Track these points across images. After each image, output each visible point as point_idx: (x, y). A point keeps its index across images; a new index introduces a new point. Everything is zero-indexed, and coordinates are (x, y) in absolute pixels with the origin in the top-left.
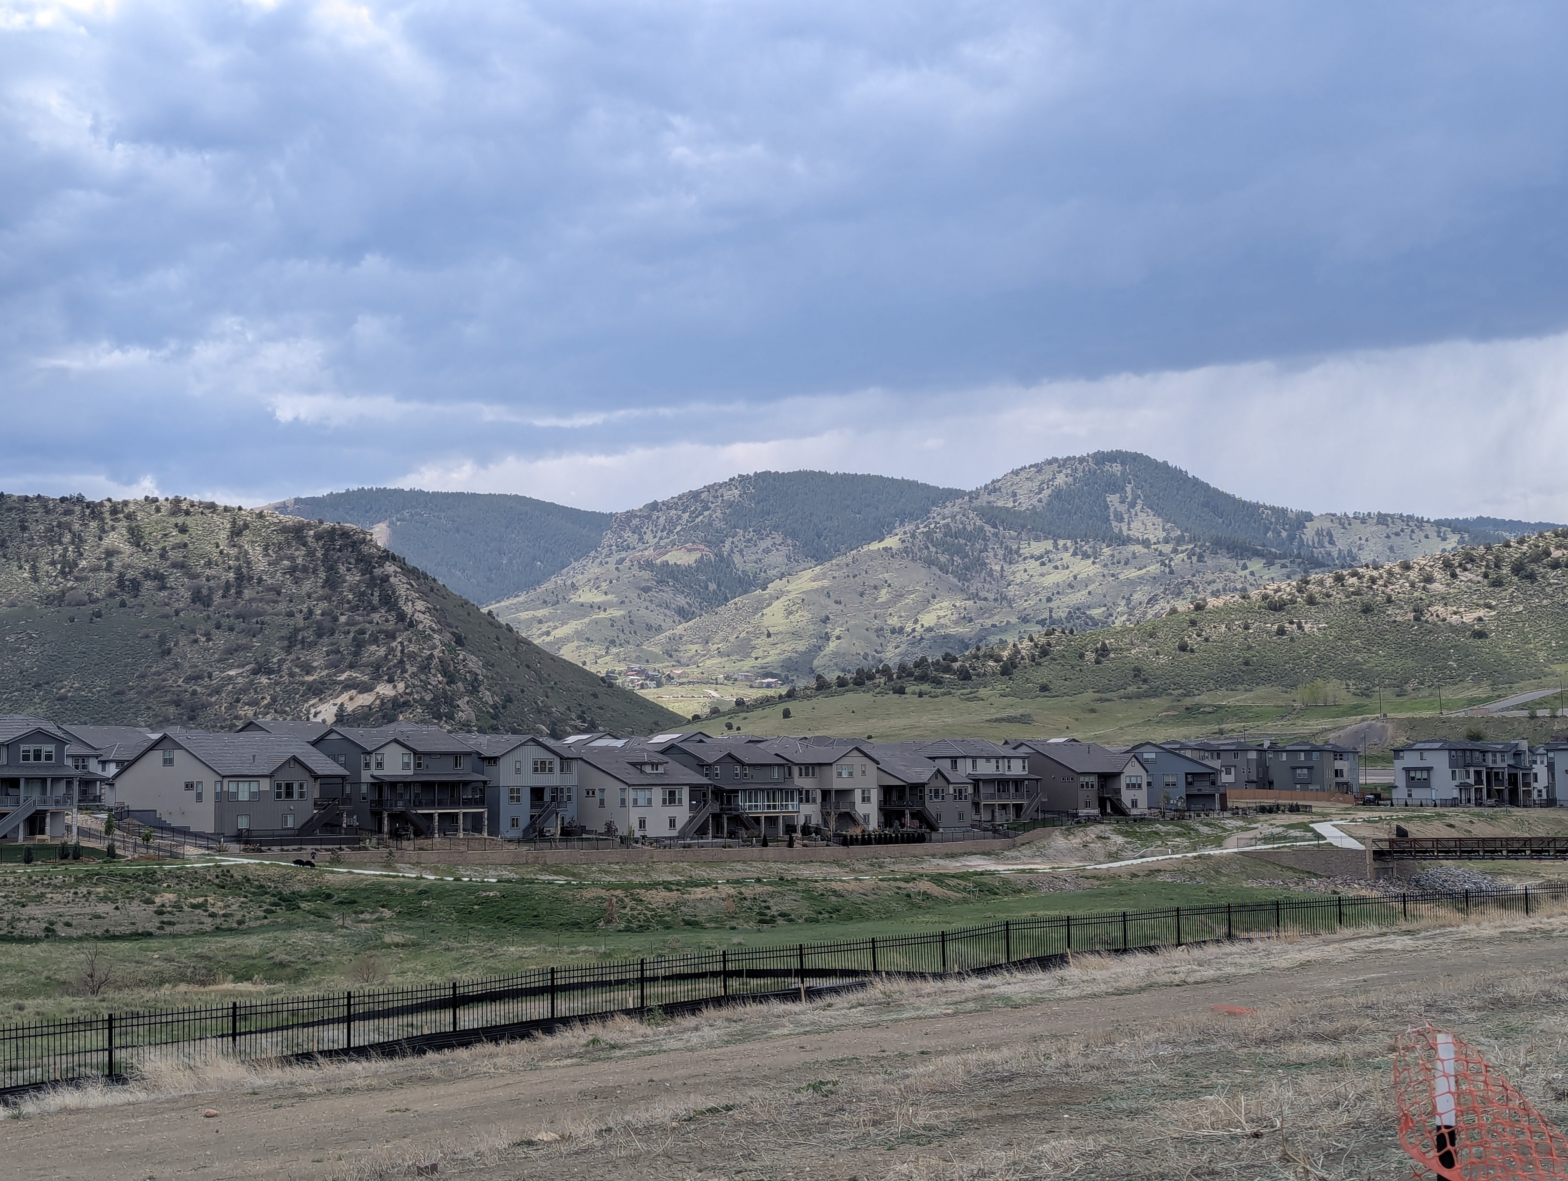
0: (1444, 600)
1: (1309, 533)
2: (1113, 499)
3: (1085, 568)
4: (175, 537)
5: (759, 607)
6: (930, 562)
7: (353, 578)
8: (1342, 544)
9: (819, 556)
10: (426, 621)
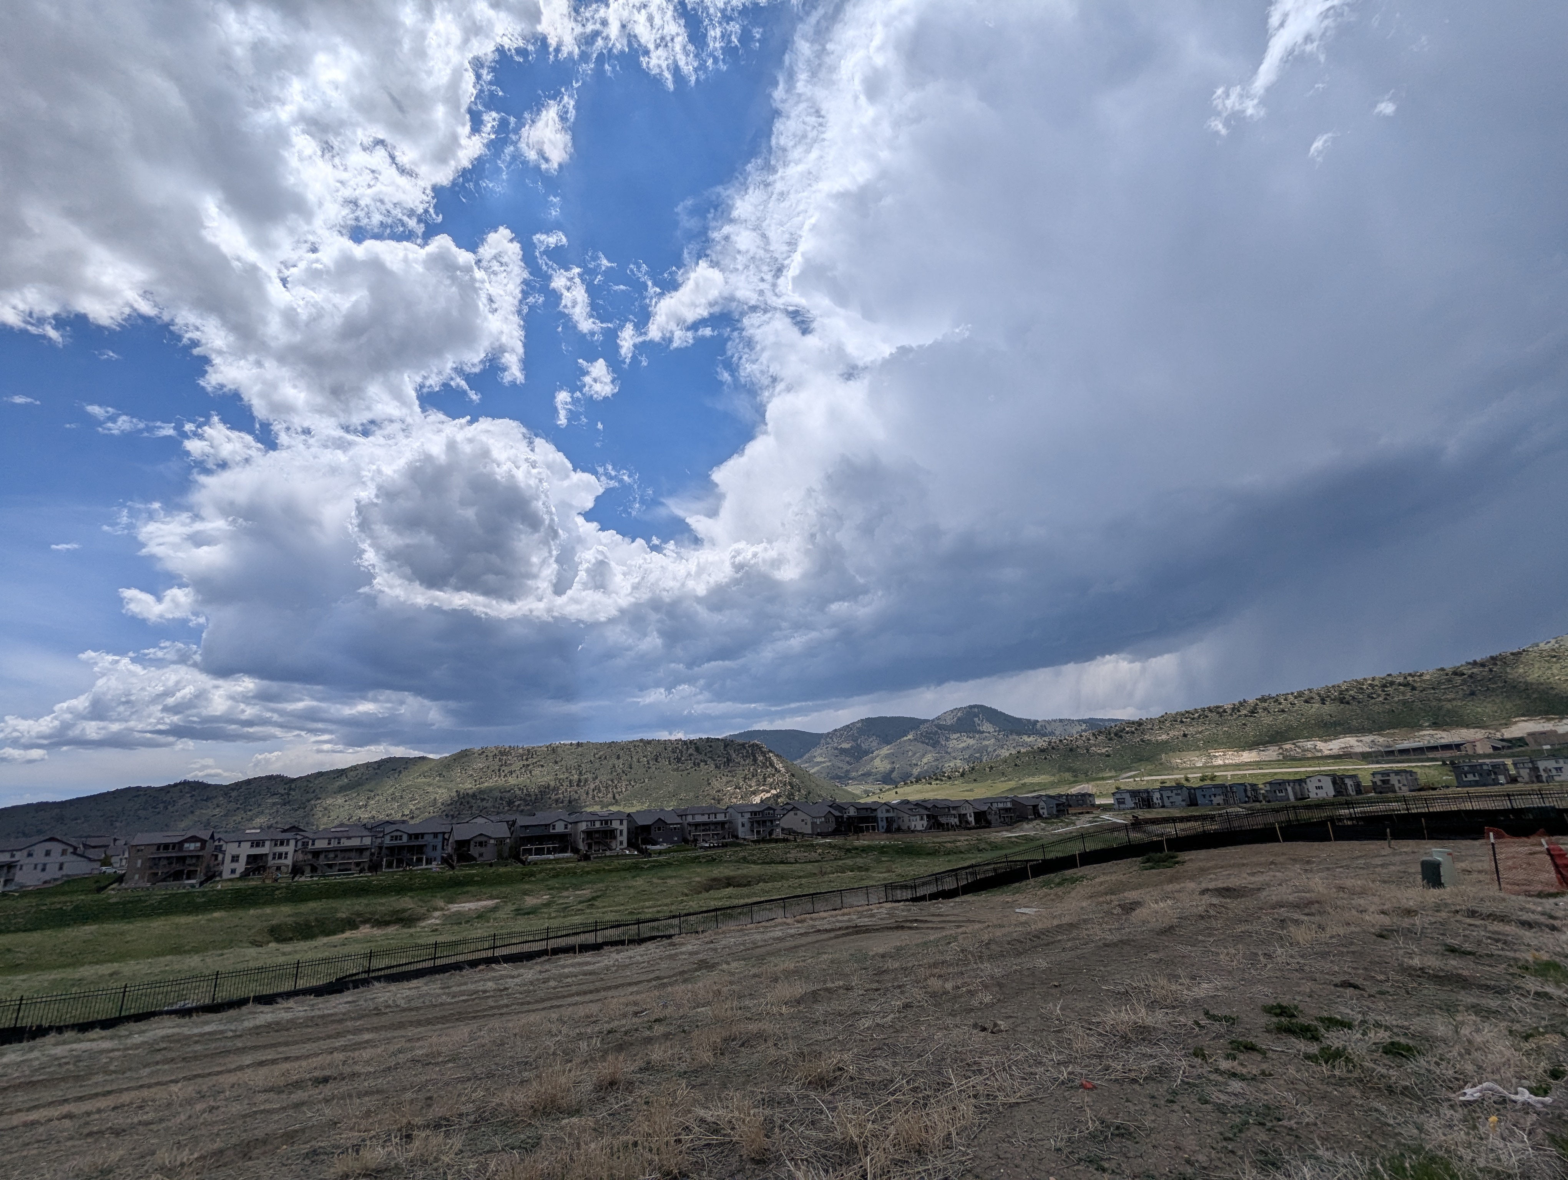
0: (1095, 745)
1: (1038, 726)
2: (976, 719)
3: (971, 742)
4: (709, 749)
5: (873, 759)
6: (923, 742)
7: (761, 758)
8: (1049, 729)
9: (888, 743)
10: (783, 770)
